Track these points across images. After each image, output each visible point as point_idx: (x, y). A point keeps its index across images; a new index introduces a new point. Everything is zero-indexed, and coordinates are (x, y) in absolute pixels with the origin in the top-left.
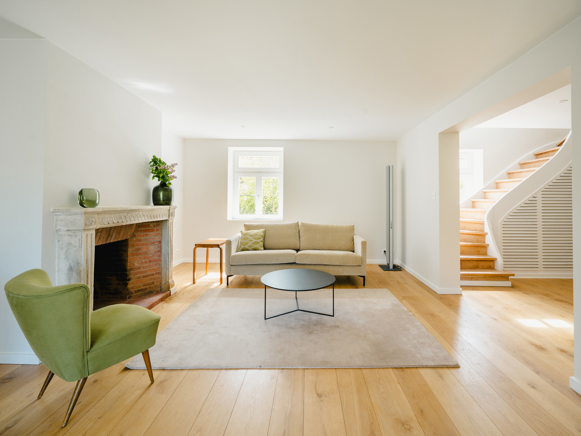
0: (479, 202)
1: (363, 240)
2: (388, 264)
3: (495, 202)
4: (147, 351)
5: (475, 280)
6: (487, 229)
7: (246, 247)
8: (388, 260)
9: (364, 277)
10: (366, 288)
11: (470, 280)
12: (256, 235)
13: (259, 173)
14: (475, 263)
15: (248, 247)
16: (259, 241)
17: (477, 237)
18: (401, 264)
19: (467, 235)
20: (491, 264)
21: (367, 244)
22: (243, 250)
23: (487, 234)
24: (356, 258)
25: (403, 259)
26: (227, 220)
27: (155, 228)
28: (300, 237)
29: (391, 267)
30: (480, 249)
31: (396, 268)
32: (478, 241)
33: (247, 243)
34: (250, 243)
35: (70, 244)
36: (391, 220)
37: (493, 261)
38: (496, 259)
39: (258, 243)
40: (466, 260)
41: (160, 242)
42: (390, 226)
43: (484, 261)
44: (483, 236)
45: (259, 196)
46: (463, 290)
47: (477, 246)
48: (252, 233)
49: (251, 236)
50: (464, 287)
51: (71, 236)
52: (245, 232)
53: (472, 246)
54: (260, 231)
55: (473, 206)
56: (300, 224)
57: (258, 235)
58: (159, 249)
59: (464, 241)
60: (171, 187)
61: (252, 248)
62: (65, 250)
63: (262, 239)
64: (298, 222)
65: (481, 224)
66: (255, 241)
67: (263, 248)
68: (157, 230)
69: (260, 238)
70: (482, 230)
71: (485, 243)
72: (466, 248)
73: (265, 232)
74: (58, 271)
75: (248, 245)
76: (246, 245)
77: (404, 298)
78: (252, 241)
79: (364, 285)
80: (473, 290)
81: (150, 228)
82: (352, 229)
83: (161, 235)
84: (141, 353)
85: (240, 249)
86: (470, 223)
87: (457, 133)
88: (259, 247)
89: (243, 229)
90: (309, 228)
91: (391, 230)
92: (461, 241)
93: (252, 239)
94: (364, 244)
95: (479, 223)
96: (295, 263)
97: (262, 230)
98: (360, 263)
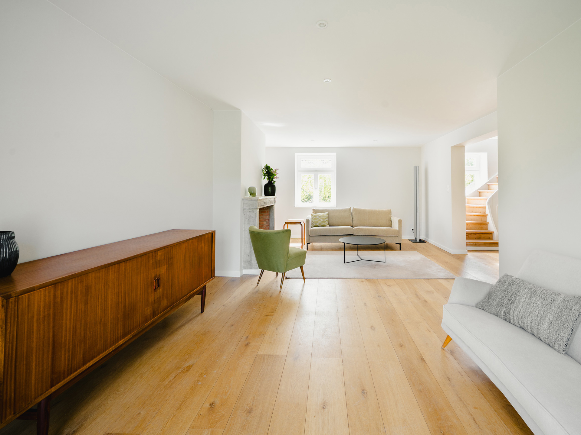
0: (484, 192)
1: (399, 219)
2: (415, 238)
3: (494, 192)
4: (302, 266)
5: (478, 246)
6: (488, 212)
7: (317, 224)
8: (416, 235)
9: (400, 244)
10: (402, 251)
11: (474, 246)
12: (323, 216)
13: (316, 171)
14: (478, 235)
15: (318, 225)
16: (325, 220)
17: (481, 217)
18: (425, 238)
19: (474, 216)
20: (490, 236)
21: (402, 221)
22: (315, 227)
23: (488, 215)
24: (395, 231)
25: (427, 235)
26: (294, 207)
27: (266, 211)
28: (353, 218)
29: (418, 240)
30: (482, 226)
31: (421, 241)
32: (481, 221)
33: (318, 222)
34: (320, 222)
35: (250, 216)
36: (418, 206)
37: (491, 233)
38: (493, 232)
39: (325, 222)
40: (472, 233)
41: (269, 220)
42: (417, 210)
43: (485, 234)
44: (485, 216)
45: (316, 189)
46: (468, 252)
47: (480, 224)
48: (320, 215)
49: (320, 217)
50: (469, 251)
51: (251, 212)
52: (315, 214)
53: (476, 224)
54: (325, 214)
55: (479, 195)
56: (352, 208)
57: (324, 217)
58: (268, 224)
59: (472, 220)
60: (275, 184)
61: (321, 225)
62: (247, 219)
63: (327, 219)
64: (351, 208)
65: (484, 208)
66: (323, 220)
67: (328, 225)
68: (268, 212)
69: (326, 219)
70: (485, 213)
71: (486, 221)
72: (472, 225)
73: (328, 214)
74: (244, 231)
75: (318, 223)
76: (317, 223)
77: (428, 255)
78: (321, 220)
79: (400, 249)
80: (476, 252)
81: (264, 211)
82: (390, 212)
83: (269, 215)
84: (300, 267)
85: (313, 226)
86: (476, 207)
87: (463, 147)
88: (326, 225)
89: (312, 212)
90: (358, 211)
91: (418, 213)
92: (467, 220)
93: (321, 219)
94: (400, 222)
95: (483, 208)
96: (352, 235)
97: (327, 213)
98: (398, 234)
